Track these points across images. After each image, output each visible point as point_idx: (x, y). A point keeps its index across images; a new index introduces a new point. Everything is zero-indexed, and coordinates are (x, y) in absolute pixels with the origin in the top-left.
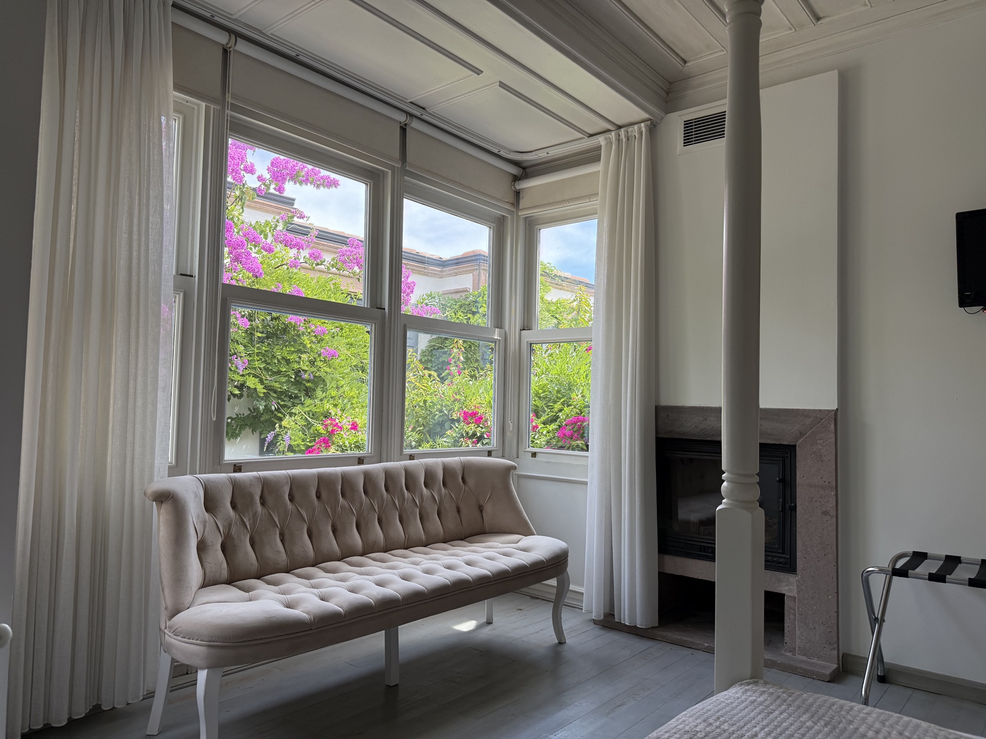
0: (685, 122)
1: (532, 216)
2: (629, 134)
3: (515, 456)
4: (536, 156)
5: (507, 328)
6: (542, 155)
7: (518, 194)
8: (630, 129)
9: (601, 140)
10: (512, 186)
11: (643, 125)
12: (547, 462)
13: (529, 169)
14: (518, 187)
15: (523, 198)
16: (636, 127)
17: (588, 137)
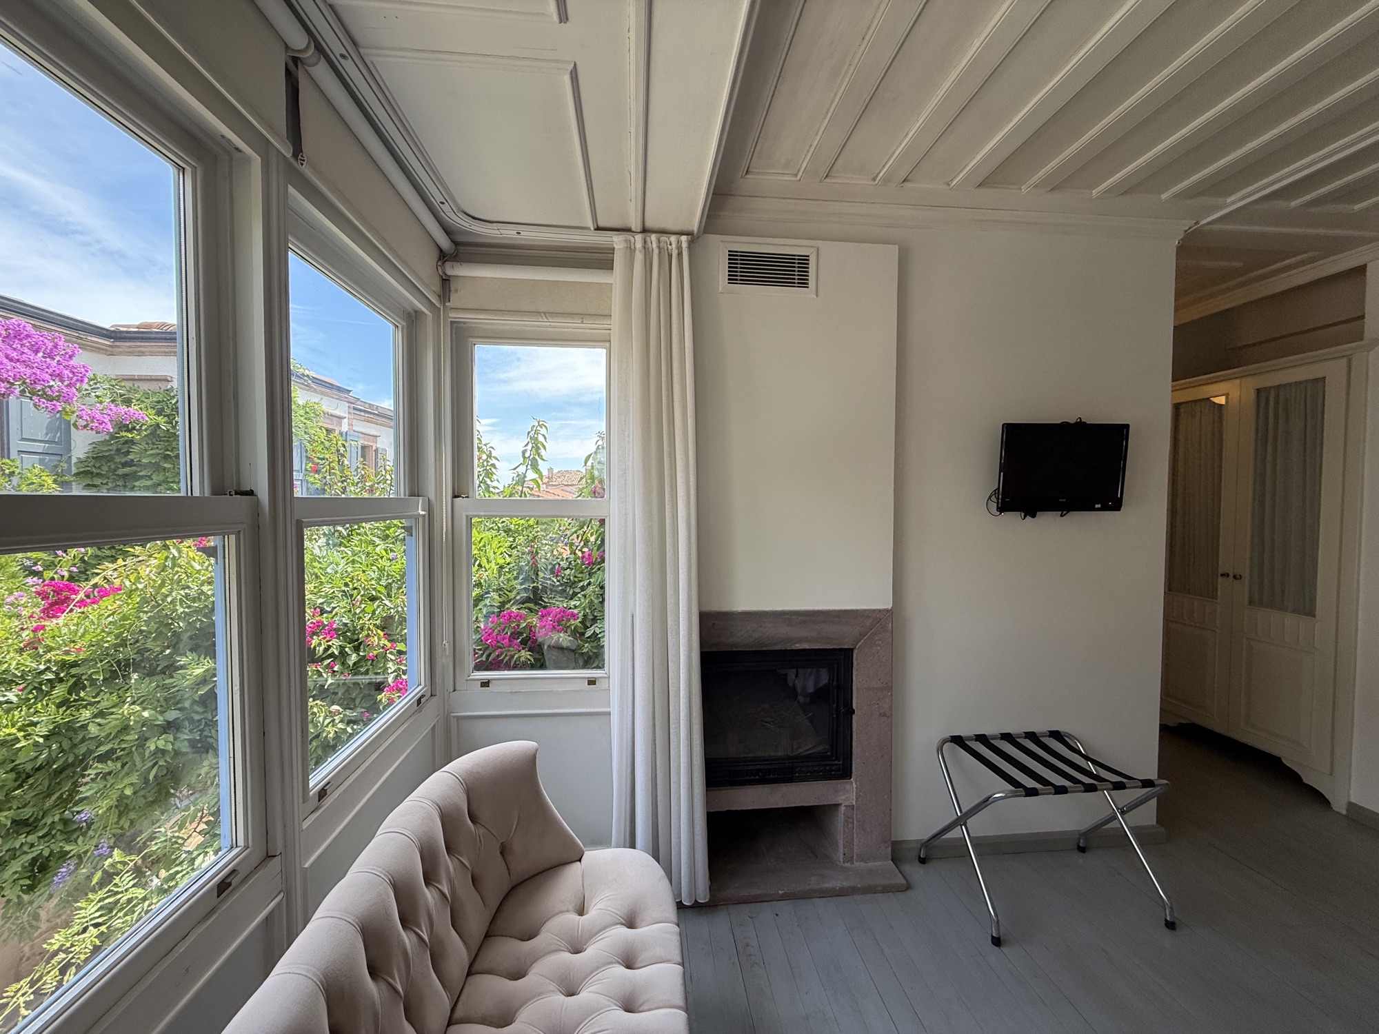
0: (729, 251)
1: (464, 323)
2: (662, 245)
3: (452, 690)
4: (497, 232)
5: (431, 494)
6: (509, 234)
7: (446, 281)
8: (664, 238)
9: (618, 241)
10: (439, 268)
11: (684, 238)
12: (512, 692)
13: (462, 248)
14: (450, 272)
15: (456, 291)
16: (673, 239)
17: (595, 230)
